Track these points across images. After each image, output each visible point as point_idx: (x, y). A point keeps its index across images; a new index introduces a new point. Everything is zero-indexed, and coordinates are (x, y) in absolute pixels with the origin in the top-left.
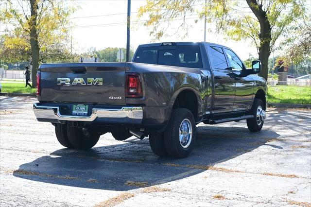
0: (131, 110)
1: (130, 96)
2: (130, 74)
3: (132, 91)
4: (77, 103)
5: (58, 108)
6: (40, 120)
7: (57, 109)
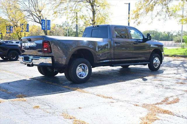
0: (45, 59)
2: (44, 41)
3: (46, 50)
5: (23, 57)
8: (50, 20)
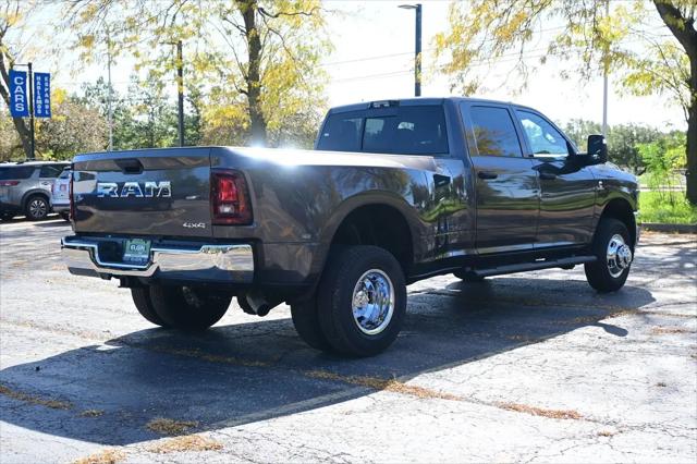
0: (224, 252)
1: (223, 221)
2: (220, 172)
3: (227, 210)
4: (130, 237)
5: (96, 247)
6: (74, 271)
7: (93, 248)
8: (48, 75)
